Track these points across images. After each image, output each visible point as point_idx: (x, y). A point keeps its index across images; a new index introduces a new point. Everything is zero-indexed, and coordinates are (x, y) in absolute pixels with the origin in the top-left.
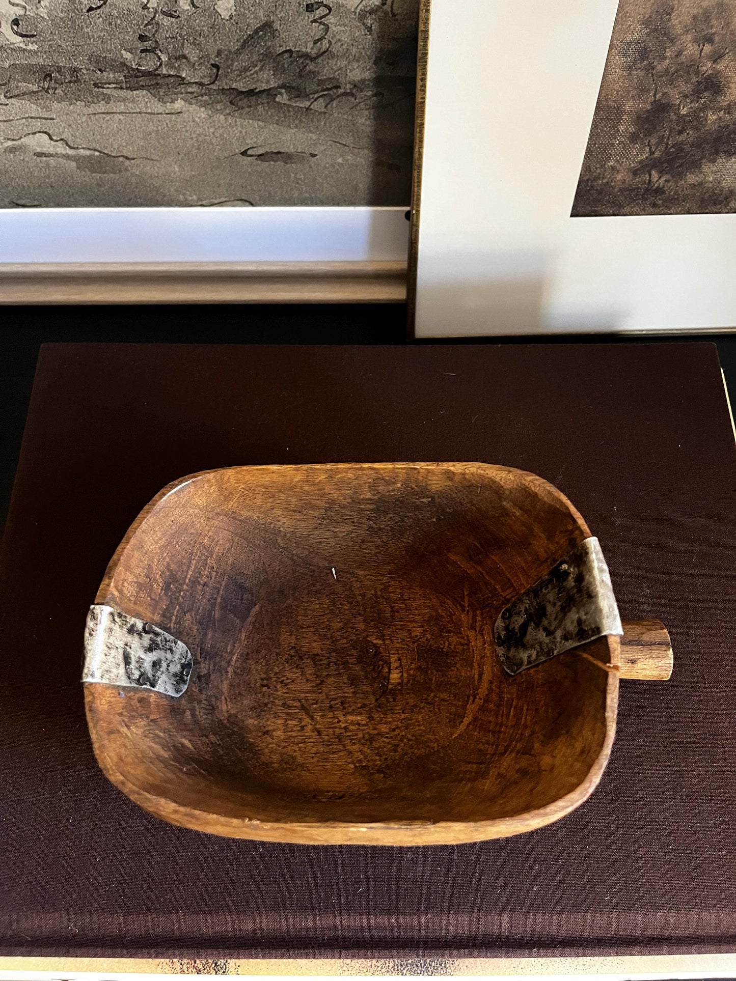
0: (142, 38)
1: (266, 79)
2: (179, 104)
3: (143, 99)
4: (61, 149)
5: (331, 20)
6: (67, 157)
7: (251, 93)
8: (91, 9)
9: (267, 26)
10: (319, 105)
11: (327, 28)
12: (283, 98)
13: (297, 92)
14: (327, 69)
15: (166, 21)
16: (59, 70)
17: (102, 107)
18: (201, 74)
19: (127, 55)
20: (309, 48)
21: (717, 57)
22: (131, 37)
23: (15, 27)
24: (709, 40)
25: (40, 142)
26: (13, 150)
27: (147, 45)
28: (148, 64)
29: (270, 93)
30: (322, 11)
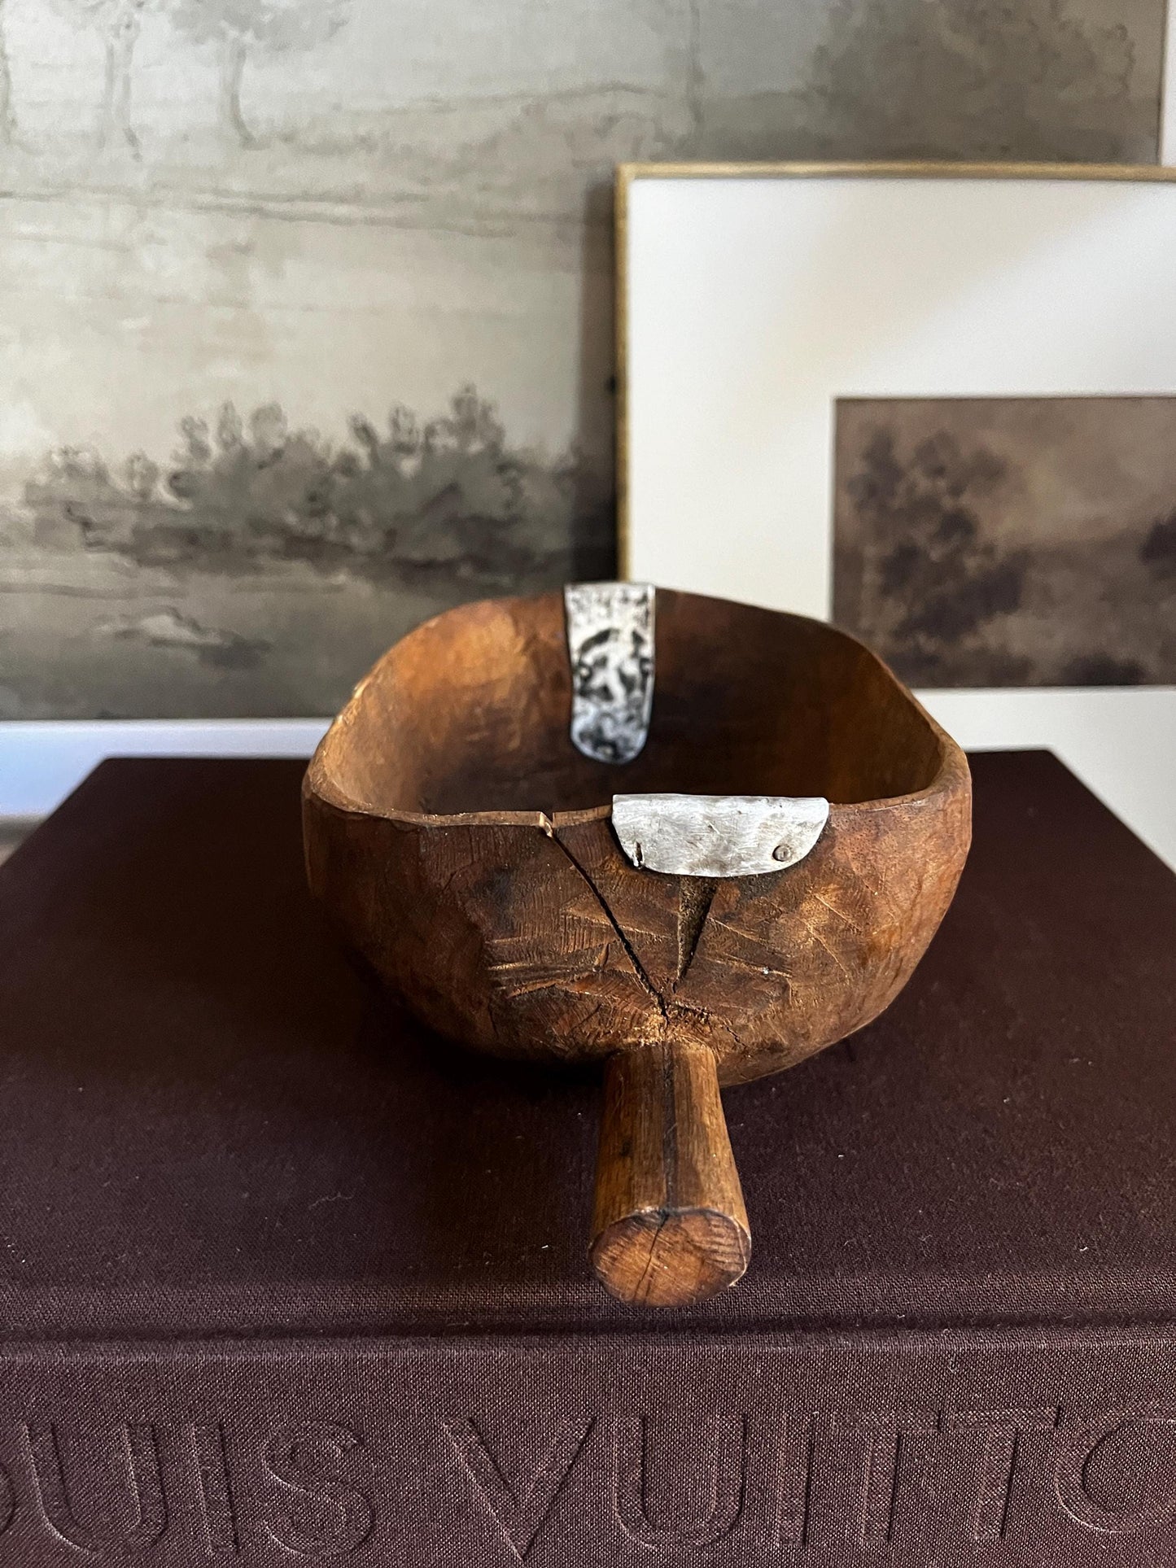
0: (313, 498)
1: (446, 548)
2: (341, 578)
3: (300, 572)
4: (186, 634)
5: (524, 482)
6: (191, 646)
7: (429, 566)
8: (261, 466)
9: (453, 489)
10: (506, 580)
11: (518, 491)
12: (465, 571)
13: (482, 564)
14: (519, 537)
15: (341, 480)
16: (208, 532)
17: (249, 579)
18: (375, 540)
19: (291, 519)
20: (498, 512)
21: (956, 491)
22: (298, 496)
23: (176, 484)
24: (939, 471)
25: (162, 625)
26: (126, 635)
27: (319, 506)
28: (313, 528)
29: (449, 566)
30: (513, 473)
